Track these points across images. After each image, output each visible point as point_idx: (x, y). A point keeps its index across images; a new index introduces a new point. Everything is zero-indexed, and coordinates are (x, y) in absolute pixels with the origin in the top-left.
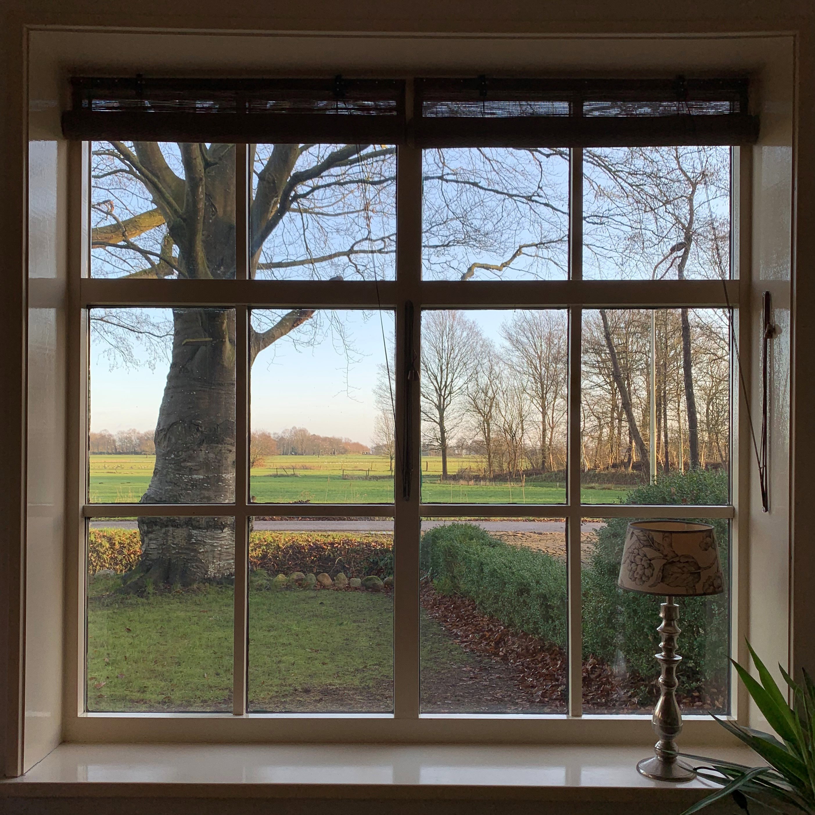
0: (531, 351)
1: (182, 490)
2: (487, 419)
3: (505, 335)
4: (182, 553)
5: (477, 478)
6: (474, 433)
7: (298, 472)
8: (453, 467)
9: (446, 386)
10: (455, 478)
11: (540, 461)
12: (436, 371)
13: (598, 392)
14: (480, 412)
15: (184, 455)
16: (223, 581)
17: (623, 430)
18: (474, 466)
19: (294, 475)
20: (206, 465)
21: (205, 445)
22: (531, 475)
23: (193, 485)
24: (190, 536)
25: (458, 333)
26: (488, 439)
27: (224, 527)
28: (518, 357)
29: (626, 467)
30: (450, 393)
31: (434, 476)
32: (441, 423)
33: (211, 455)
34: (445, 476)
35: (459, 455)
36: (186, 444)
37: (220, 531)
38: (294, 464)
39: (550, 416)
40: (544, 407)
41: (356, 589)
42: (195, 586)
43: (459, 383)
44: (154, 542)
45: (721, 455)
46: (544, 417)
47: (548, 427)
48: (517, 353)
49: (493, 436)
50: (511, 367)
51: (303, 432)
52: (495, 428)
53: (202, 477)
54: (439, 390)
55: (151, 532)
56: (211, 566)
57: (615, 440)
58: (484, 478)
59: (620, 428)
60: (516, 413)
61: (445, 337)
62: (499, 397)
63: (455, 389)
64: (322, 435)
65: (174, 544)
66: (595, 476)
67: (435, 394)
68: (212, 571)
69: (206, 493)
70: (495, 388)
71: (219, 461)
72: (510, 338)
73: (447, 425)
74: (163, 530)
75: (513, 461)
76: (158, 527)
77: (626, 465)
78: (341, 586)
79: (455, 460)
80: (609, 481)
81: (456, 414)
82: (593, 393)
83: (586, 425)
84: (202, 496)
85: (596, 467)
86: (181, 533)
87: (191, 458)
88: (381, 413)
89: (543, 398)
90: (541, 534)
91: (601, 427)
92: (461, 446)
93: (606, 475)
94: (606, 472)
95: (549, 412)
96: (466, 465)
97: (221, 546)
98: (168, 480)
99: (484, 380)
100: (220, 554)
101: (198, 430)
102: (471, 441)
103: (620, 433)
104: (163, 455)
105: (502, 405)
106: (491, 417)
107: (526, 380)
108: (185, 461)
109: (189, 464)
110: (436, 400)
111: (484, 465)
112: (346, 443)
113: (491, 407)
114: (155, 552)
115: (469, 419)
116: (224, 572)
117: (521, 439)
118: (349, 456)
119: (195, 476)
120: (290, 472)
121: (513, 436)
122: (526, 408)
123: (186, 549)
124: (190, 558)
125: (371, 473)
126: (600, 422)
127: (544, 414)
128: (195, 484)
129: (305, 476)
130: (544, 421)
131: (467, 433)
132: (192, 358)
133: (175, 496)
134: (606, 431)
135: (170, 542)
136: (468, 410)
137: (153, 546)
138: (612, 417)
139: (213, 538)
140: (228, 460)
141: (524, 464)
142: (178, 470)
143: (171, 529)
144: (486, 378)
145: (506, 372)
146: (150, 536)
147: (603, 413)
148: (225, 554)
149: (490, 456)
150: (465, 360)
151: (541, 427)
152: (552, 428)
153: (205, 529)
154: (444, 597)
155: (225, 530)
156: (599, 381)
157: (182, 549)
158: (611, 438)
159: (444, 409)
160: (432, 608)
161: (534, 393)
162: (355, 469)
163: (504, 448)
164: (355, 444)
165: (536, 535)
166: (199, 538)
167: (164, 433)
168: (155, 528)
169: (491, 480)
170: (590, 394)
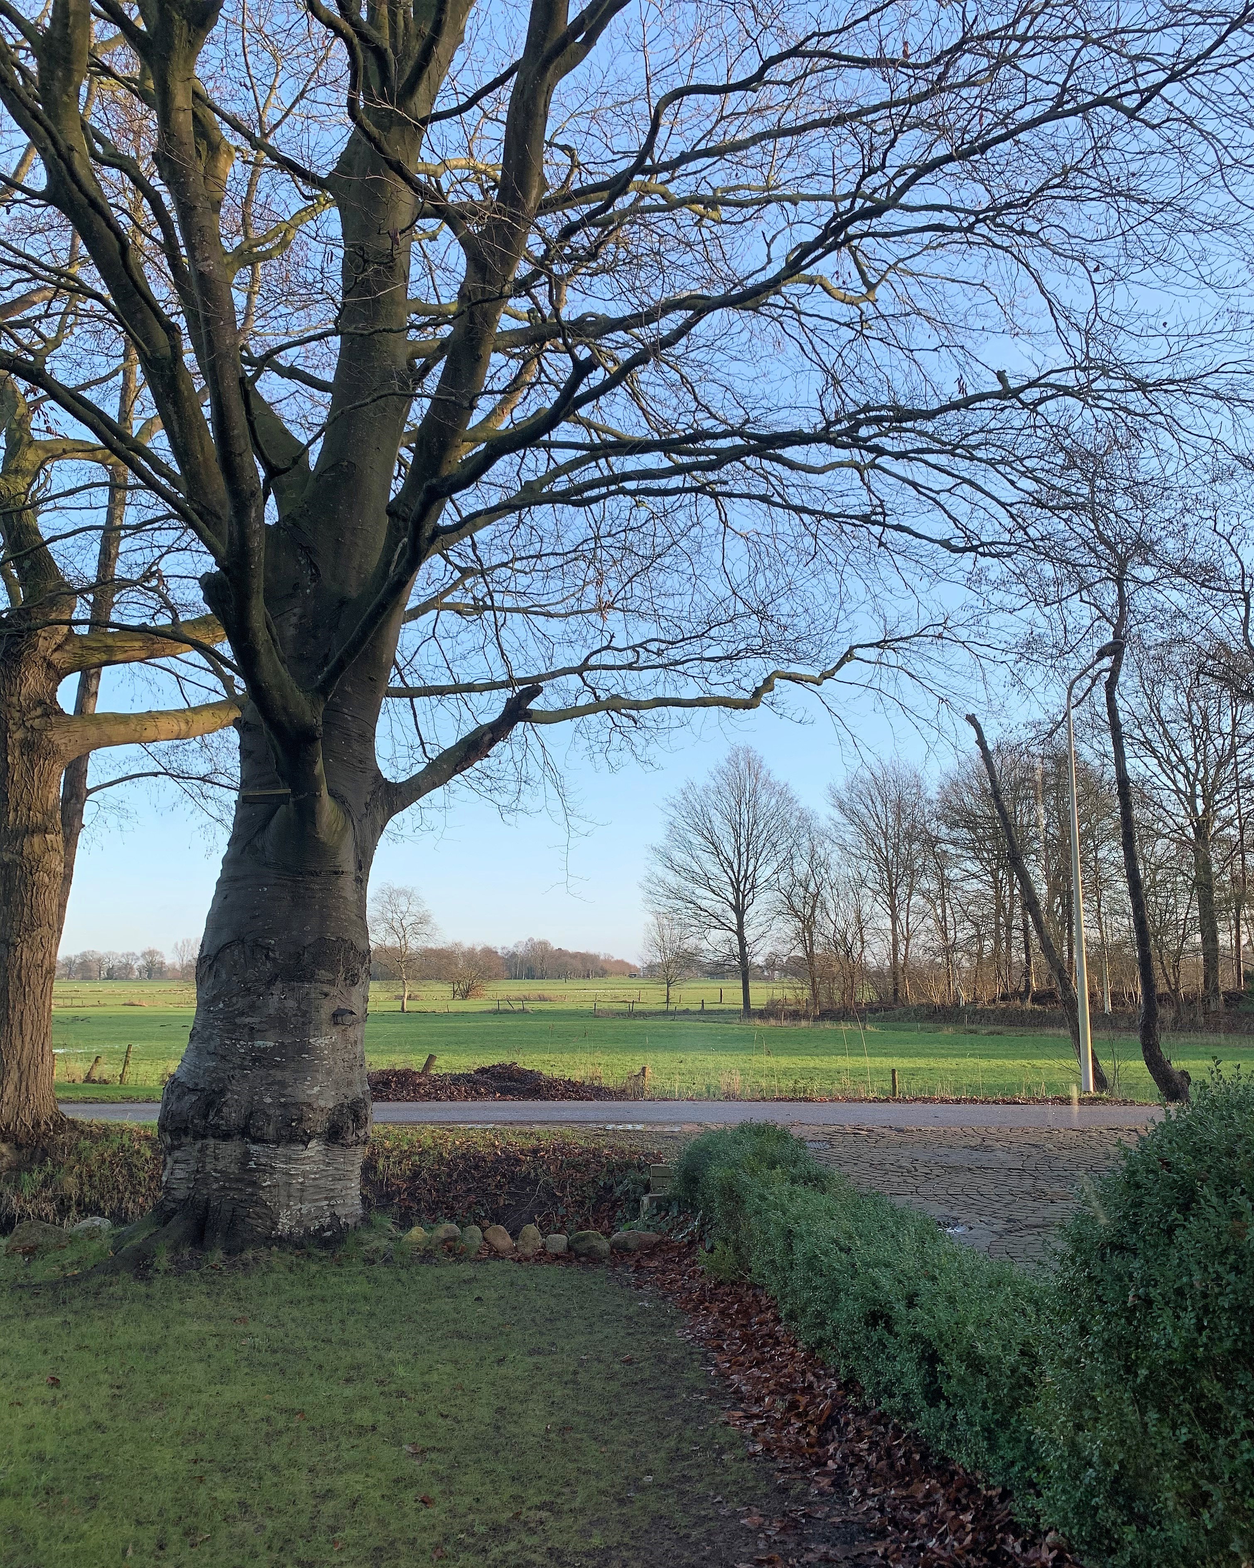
0: (872, 825)
1: (234, 1068)
2: (808, 924)
3: (833, 801)
4: (230, 1189)
5: (795, 1015)
6: (789, 946)
7: (528, 1007)
8: (760, 995)
9: (746, 878)
10: (762, 1014)
11: (891, 991)
12: (731, 854)
13: (974, 885)
14: (797, 916)
15: (240, 1003)
16: (306, 1242)
17: (1014, 942)
18: (790, 995)
19: (523, 1011)
20: (280, 1022)
21: (279, 985)
22: (877, 1010)
23: (254, 1060)
24: (247, 1155)
25: (763, 799)
26: (810, 955)
27: (310, 1139)
28: (851, 833)
29: (1023, 1000)
30: (753, 887)
31: (731, 1011)
32: (740, 933)
33: (291, 1003)
34: (748, 1011)
35: (769, 979)
36: (246, 984)
37: (301, 1147)
38: (526, 993)
39: (904, 922)
40: (893, 908)
41: (557, 1257)
42: (249, 1254)
43: (765, 872)
44: (183, 1166)
45: (1168, 982)
46: (894, 923)
47: (900, 937)
48: (852, 828)
49: (818, 951)
50: (843, 848)
51: (544, 944)
52: (821, 939)
53: (272, 1044)
54: (736, 885)
55: (178, 1147)
56: (284, 1213)
57: (1003, 957)
58: (806, 1017)
59: (1009, 940)
60: (852, 917)
61: (743, 807)
62: (826, 893)
63: (759, 882)
64: (572, 949)
65: (215, 1171)
66: (975, 1012)
67: (731, 889)
68: (285, 1224)
69: (278, 1075)
70: (819, 881)
71: (304, 1014)
72: (841, 806)
73: (749, 934)
74: (199, 1145)
75: (849, 990)
76: (189, 1139)
77: (1022, 996)
78: (528, 1251)
79: (764, 985)
80: (998, 1022)
81: (763, 919)
82: (968, 887)
83: (959, 935)
84: (271, 1079)
85: (976, 1000)
86: (231, 1150)
87: (253, 1008)
88: (651, 919)
89: (892, 895)
90: (901, 1131)
91: (980, 937)
92: (771, 965)
93: (993, 1011)
94: (992, 1007)
95: (902, 915)
96: (778, 994)
97: (304, 1174)
98: (211, 1049)
99: (802, 868)
100: (302, 1190)
101: (267, 956)
102: (785, 959)
103: (1009, 947)
104: (206, 1003)
105: (830, 905)
106: (814, 922)
107: (865, 868)
108: (242, 1014)
109: (248, 1020)
110: (731, 898)
111: (806, 994)
112: (605, 961)
113: (813, 908)
114: (183, 1186)
115: (781, 925)
116: (309, 1224)
117: (860, 955)
118: (610, 979)
119: (259, 1043)
120: (517, 1006)
121: (848, 952)
122: (866, 909)
123: (238, 1180)
124: (244, 1197)
125: (637, 1007)
126: (978, 931)
127: (895, 918)
128: (260, 1058)
129: (541, 1012)
130: (894, 930)
131: (779, 947)
132: (264, 827)
133: (221, 1080)
134: (989, 943)
135: (208, 1167)
136: (780, 913)
137: (180, 1174)
138: (998, 924)
139: (289, 1160)
140: (322, 1011)
141: (866, 995)
142: (228, 1031)
143: (211, 1142)
144: (806, 865)
145: (835, 856)
146: (177, 1154)
147: (983, 916)
148: (312, 1190)
149: (814, 982)
150: (774, 839)
151: (890, 938)
152: (908, 940)
153: (274, 1142)
154: (720, 1284)
155: (312, 1144)
156: (976, 869)
157: (230, 1180)
158: (995, 952)
159: (744, 911)
160: (695, 1309)
161: (878, 888)
162: (615, 1000)
163: (835, 970)
164: (618, 962)
165: (894, 1133)
166: (263, 1160)
167: (209, 962)
168: (186, 1140)
169: (816, 1019)
170: (961, 889)
